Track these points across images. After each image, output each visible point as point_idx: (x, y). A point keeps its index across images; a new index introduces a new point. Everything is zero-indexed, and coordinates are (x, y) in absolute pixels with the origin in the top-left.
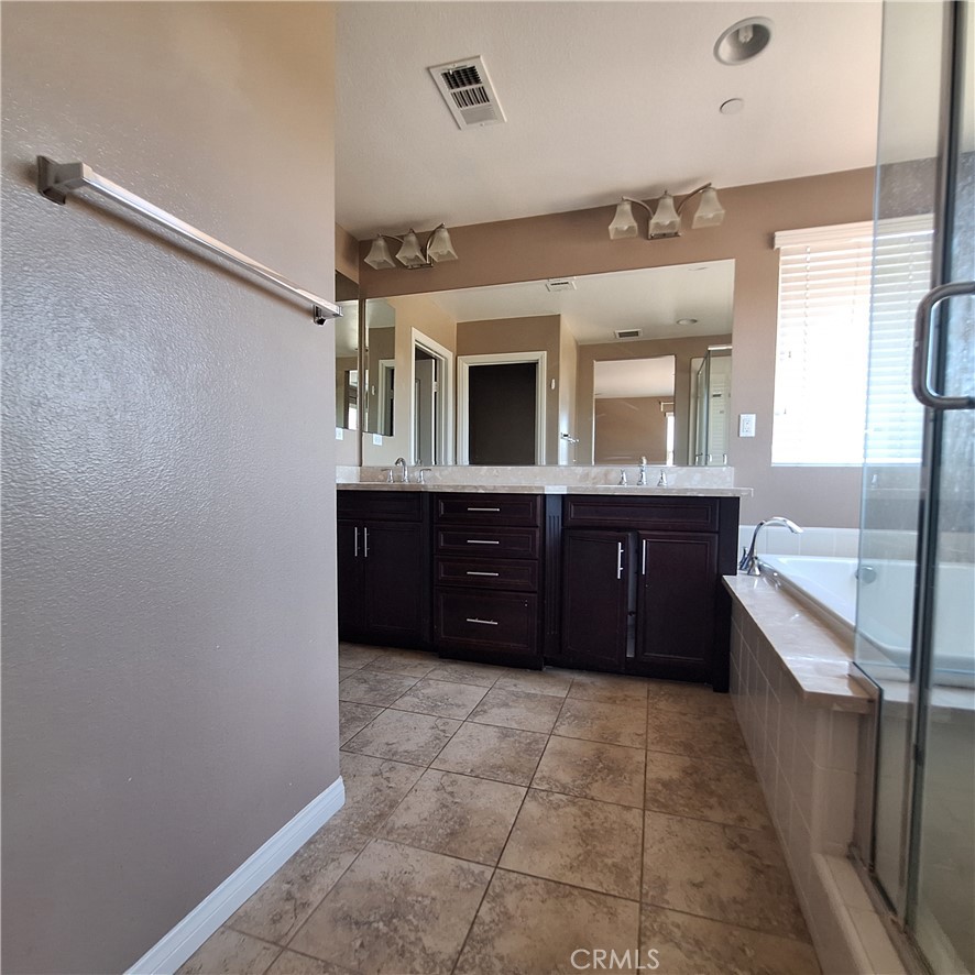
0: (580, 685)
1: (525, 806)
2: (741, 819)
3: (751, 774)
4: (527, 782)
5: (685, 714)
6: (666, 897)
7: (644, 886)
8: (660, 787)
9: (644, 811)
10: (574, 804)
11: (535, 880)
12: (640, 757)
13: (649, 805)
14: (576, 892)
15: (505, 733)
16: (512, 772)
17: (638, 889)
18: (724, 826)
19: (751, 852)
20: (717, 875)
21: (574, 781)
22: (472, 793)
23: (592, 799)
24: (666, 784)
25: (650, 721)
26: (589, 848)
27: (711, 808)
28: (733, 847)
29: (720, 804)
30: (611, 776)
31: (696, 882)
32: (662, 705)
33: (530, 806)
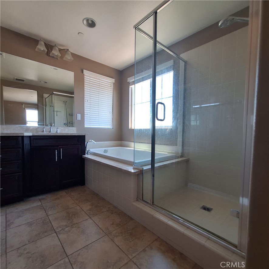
0: (43, 199)
1: (59, 238)
2: (109, 208)
3: (103, 199)
4: (53, 232)
5: (80, 194)
6: (110, 230)
7: (105, 231)
8: (89, 211)
9: (90, 218)
10: (73, 227)
11: (81, 250)
12: (78, 208)
13: (90, 216)
14: (93, 244)
15: (30, 224)
16: (45, 232)
17: (104, 233)
18: (108, 211)
19: (115, 212)
20: (114, 220)
21: (67, 223)
22: (37, 247)
23: (76, 223)
24: (90, 210)
25: (73, 199)
26: (86, 233)
27: (102, 209)
28: (112, 213)
29: (103, 207)
30: (76, 216)
31: (112, 223)
32: (72, 194)
33: (61, 236)
